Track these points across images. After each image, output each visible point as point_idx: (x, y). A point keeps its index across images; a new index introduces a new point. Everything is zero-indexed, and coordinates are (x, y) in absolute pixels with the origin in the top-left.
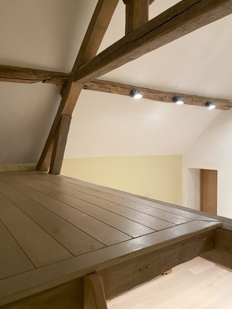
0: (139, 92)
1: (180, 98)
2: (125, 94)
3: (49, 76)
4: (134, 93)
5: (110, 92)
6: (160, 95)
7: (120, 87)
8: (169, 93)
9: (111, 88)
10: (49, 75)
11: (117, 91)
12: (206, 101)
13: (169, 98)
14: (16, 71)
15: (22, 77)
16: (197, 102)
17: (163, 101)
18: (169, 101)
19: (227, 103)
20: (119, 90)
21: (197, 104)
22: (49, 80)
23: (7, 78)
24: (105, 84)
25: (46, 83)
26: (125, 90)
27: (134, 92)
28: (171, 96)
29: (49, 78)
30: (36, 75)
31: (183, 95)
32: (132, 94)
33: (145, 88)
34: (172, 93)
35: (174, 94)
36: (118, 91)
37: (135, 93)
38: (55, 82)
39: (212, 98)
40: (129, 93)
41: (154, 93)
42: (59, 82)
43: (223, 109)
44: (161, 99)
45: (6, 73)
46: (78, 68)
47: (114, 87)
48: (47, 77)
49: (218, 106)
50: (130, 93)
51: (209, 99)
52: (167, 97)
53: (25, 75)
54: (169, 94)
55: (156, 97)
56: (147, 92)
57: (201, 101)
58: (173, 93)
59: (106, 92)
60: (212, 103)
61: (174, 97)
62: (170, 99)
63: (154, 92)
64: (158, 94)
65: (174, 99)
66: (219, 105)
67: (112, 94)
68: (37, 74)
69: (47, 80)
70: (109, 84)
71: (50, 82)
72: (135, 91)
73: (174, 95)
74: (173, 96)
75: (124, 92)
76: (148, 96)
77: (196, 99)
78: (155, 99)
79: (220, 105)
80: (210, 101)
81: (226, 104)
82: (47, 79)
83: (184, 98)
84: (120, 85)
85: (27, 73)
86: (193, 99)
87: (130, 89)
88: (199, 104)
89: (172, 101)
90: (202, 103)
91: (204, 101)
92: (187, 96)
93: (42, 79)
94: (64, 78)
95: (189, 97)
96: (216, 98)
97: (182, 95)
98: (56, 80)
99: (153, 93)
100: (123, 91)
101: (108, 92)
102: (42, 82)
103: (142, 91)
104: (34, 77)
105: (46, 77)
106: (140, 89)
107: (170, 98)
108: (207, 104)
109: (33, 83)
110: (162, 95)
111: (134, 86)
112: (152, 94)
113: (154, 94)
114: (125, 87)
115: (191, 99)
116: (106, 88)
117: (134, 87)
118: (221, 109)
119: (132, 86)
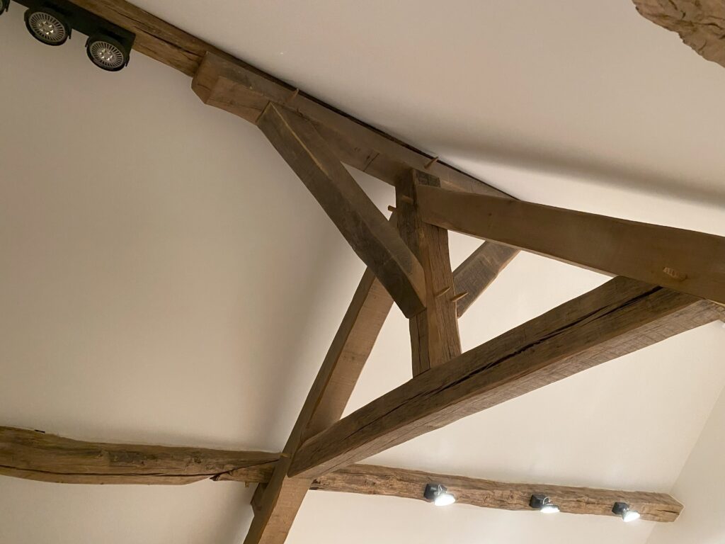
0: (446, 489)
1: (547, 499)
2: (413, 495)
3: (229, 463)
4: (434, 491)
5: (374, 493)
6: (498, 493)
7: (398, 480)
8: (517, 486)
9: (377, 482)
10: (230, 460)
11: (392, 488)
12: (613, 502)
13: (519, 499)
14: (154, 457)
15: (164, 471)
16: (590, 506)
17: (506, 509)
18: (522, 507)
19: (665, 503)
20: (395, 486)
21: (591, 511)
22: (228, 472)
23: (130, 475)
24: (362, 474)
25: (221, 480)
26: (411, 486)
27: (433, 488)
28: (524, 493)
29: (230, 467)
30: (200, 462)
31: (552, 488)
32: (428, 494)
33: (457, 478)
34: (523, 485)
35: (530, 487)
36: (395, 489)
37: (437, 491)
38: (242, 477)
39: (625, 493)
40: (420, 491)
41: (483, 489)
42: (252, 478)
43: (659, 521)
44: (502, 504)
45: (129, 465)
46: (302, 442)
47: (383, 481)
48: (224, 465)
49: (644, 512)
50: (423, 492)
51: (619, 494)
52: (516, 496)
53: (174, 464)
54: (518, 488)
55: (488, 499)
56: (464, 486)
57: (600, 501)
58: (527, 485)
59: (365, 493)
60: (628, 506)
61: (532, 496)
62: (522, 502)
63: (480, 485)
64: (492, 490)
65: (534, 501)
66: (646, 510)
67: (381, 496)
68: (202, 460)
69: (224, 473)
70: (371, 474)
71: (230, 477)
72: (437, 486)
73: (530, 491)
74: (529, 493)
75: (409, 491)
76: (468, 497)
77: (586, 499)
78: (486, 504)
79: (650, 510)
80: (622, 501)
81: (663, 506)
82: (224, 471)
83: (556, 497)
84: (397, 475)
85: (178, 460)
86: (579, 499)
87: (424, 481)
88: (596, 511)
89: (531, 508)
90: (604, 507)
91: (608, 502)
92: (562, 492)
93: (212, 472)
94: (266, 466)
95: (567, 492)
96: (633, 491)
97: (552, 490)
98: (245, 472)
99: (480, 489)
100: (407, 489)
101: (370, 493)
102: (211, 478)
103: (453, 485)
104: (194, 469)
105: (222, 466)
106: (448, 481)
107: (521, 498)
108: (617, 509)
109: (188, 482)
110: (501, 492)
111: (432, 475)
112: (478, 492)
113: (482, 491)
114: (411, 478)
115: (575, 500)
116: (365, 483)
117: (431, 477)
118: (653, 520)
119: (426, 474)
